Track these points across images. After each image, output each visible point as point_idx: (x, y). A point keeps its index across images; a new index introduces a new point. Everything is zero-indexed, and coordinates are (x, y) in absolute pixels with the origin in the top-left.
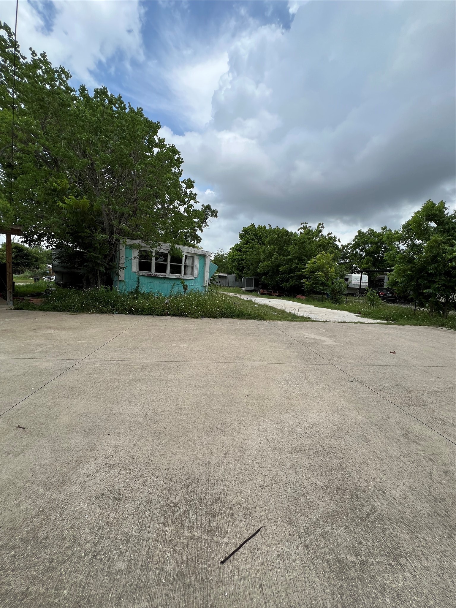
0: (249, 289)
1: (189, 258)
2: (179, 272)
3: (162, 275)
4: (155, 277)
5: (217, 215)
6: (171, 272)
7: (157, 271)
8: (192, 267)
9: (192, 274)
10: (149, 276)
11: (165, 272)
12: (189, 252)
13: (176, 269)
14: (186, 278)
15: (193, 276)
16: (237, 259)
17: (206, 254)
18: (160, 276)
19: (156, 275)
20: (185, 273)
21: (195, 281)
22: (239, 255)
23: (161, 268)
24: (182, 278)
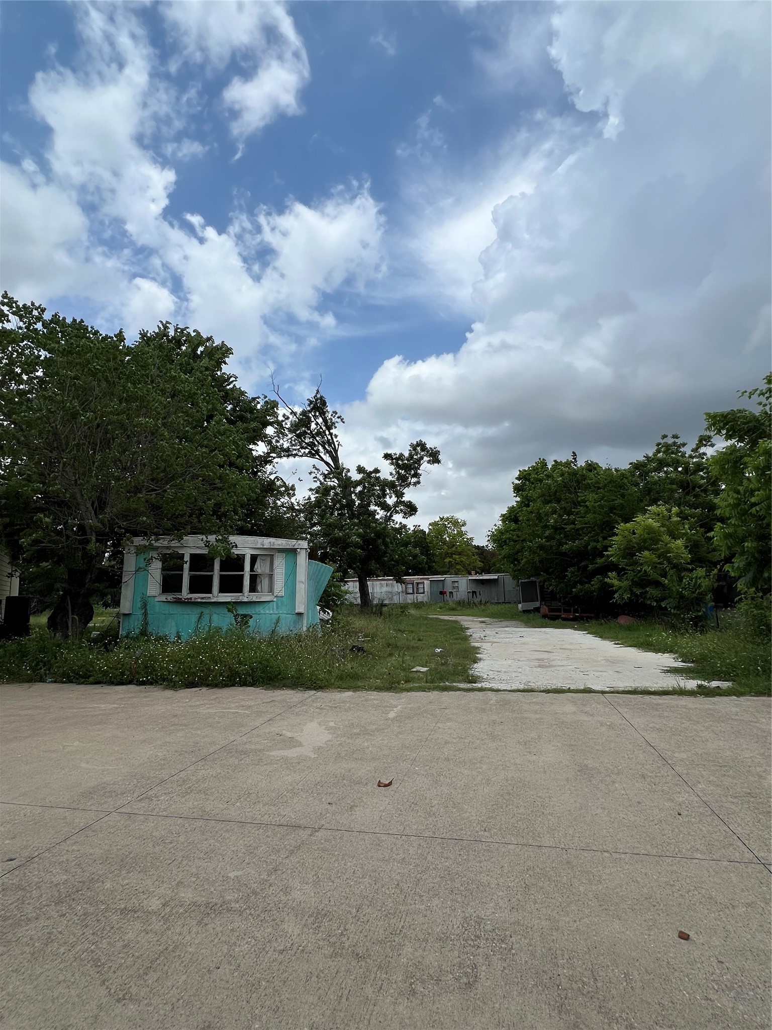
0: (531, 606)
1: (263, 558)
2: (239, 589)
3: (202, 598)
4: (189, 603)
5: (440, 457)
6: (222, 590)
7: (192, 590)
8: (271, 577)
9: (271, 590)
10: (179, 602)
11: (210, 591)
12: (259, 546)
13: (232, 584)
14: (254, 599)
15: (273, 594)
16: (509, 539)
17: (295, 547)
18: (199, 600)
19: (191, 599)
20: (253, 589)
21: (277, 605)
22: (514, 530)
23: (201, 585)
24: (246, 600)
